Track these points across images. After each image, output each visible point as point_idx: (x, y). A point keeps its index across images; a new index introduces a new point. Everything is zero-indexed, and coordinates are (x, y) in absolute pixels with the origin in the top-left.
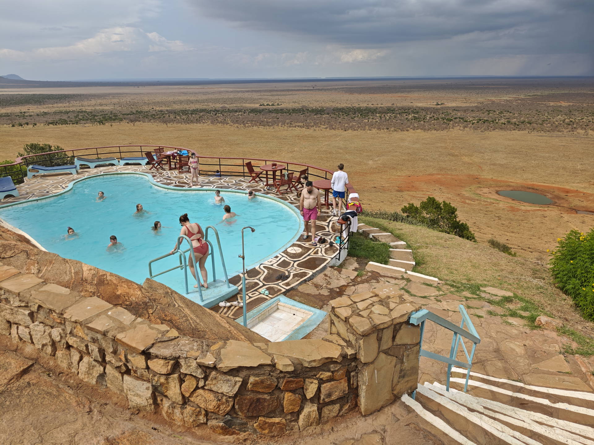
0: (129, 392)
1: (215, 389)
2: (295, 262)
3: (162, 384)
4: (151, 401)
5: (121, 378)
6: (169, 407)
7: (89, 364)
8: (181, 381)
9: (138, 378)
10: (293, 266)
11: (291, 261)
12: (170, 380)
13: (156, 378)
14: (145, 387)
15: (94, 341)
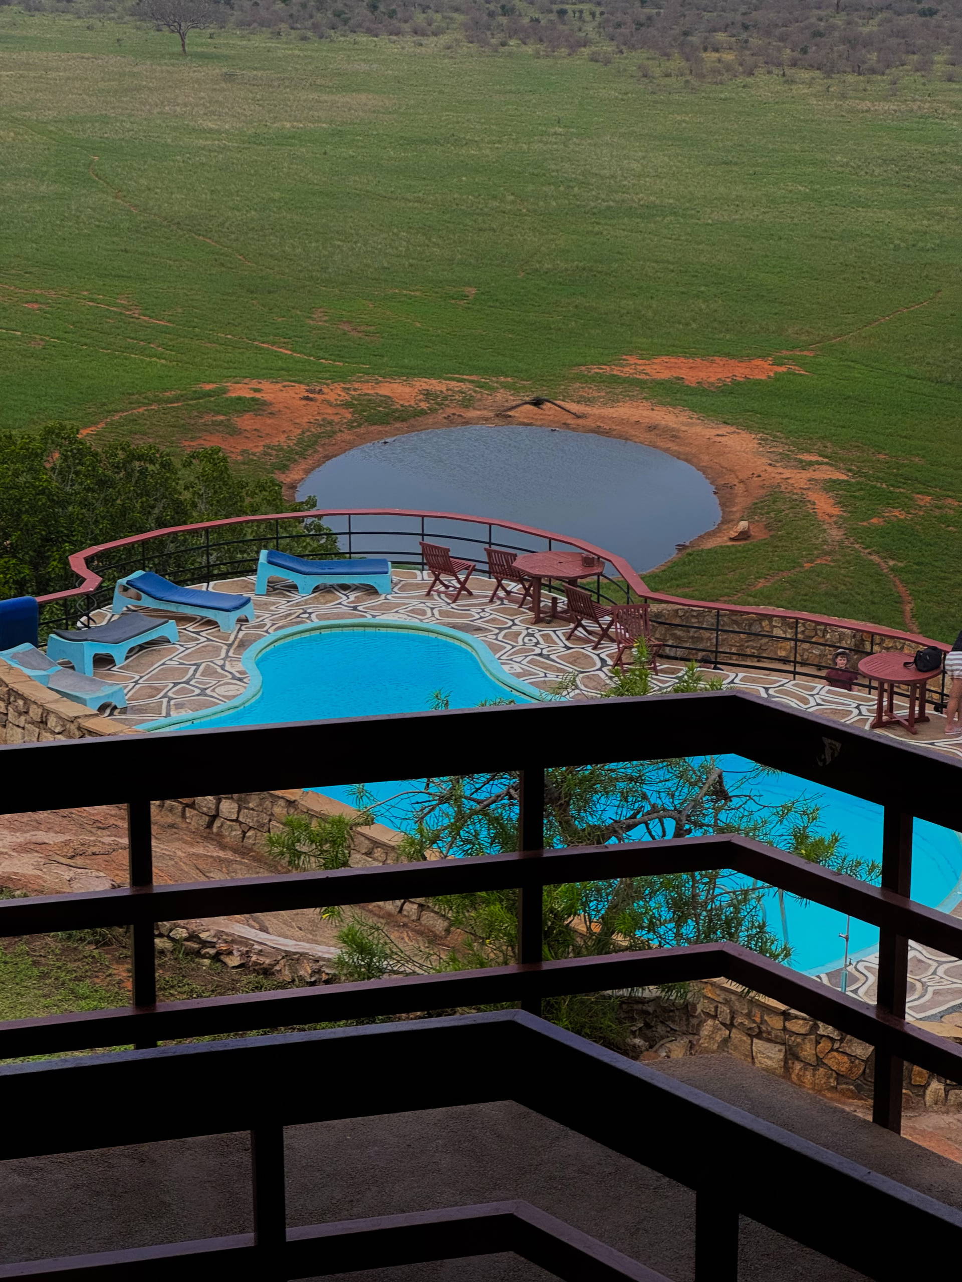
0: (759, 1055)
1: (848, 1051)
2: (940, 963)
3: (798, 1044)
4: (782, 1064)
5: (749, 1041)
6: (800, 1069)
7: (714, 1027)
8: (818, 1043)
9: (769, 1040)
10: (934, 973)
11: (930, 962)
12: (806, 1041)
13: (793, 1038)
14: (777, 1049)
15: (727, 1002)
